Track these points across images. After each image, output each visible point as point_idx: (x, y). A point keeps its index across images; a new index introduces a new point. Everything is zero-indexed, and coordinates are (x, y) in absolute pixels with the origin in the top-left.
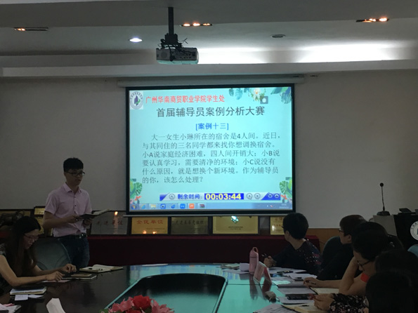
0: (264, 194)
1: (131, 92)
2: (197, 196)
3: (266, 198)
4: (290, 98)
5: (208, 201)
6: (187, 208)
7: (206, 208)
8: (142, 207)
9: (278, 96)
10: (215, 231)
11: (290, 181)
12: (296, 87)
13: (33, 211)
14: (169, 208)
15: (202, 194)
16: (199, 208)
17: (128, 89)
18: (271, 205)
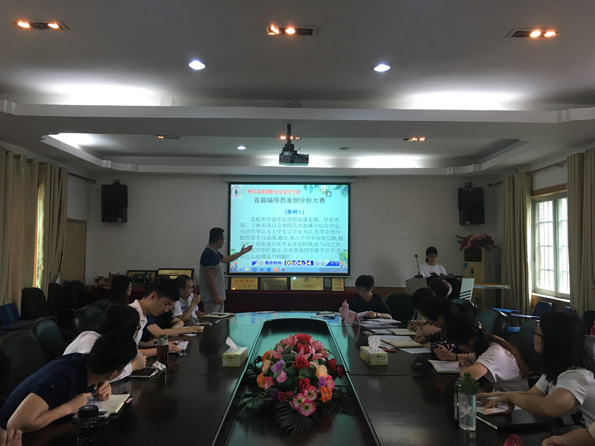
0: (328, 262)
1: (232, 186)
2: (280, 263)
3: (329, 264)
4: (347, 193)
5: (287, 266)
6: (272, 271)
7: (286, 271)
8: (238, 270)
9: (339, 191)
10: (292, 288)
11: (347, 253)
12: (352, 186)
13: (157, 272)
14: (259, 271)
15: (283, 261)
16: (281, 271)
17: (230, 184)
18: (333, 269)
